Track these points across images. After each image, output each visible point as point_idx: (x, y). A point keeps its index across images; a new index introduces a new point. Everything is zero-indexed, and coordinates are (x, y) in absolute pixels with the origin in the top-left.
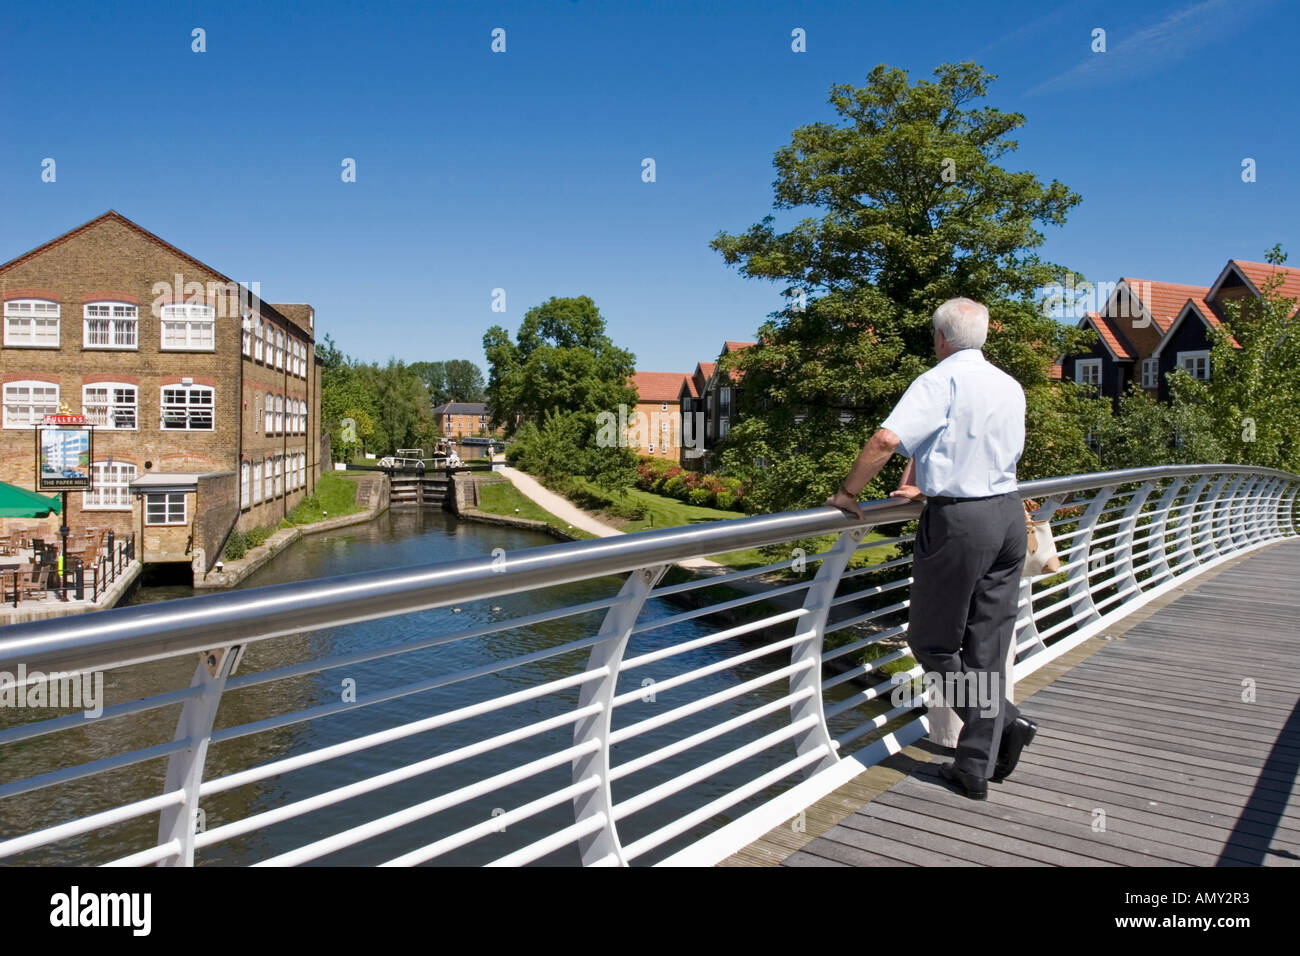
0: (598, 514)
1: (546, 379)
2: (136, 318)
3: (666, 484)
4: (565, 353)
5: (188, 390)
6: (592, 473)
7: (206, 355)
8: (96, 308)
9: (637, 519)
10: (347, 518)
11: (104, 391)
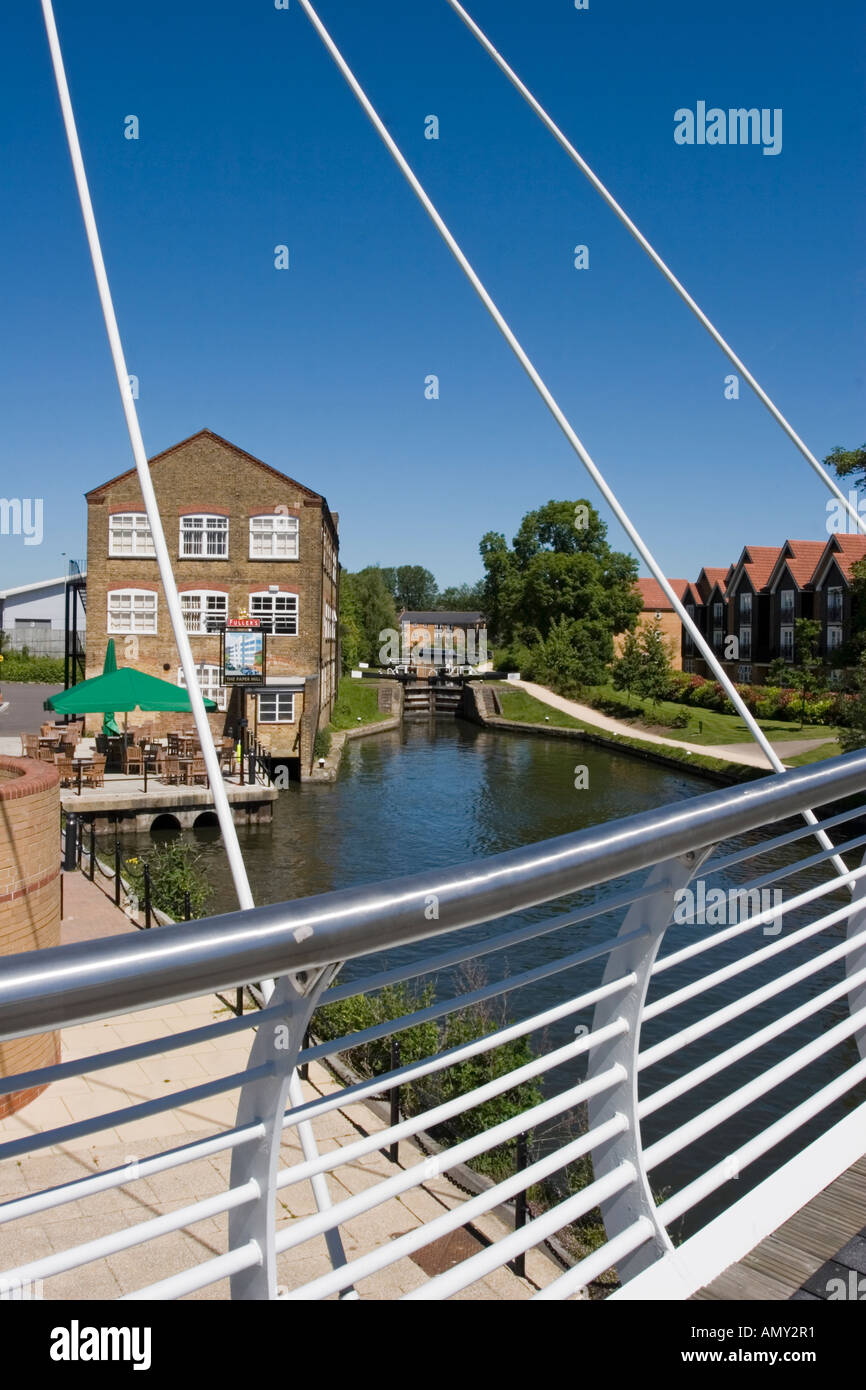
0: (633, 722)
1: (548, 586)
2: (227, 529)
3: (694, 693)
4: (566, 559)
5: (274, 597)
6: (622, 681)
7: (291, 564)
8: (190, 520)
9: (679, 727)
10: (380, 724)
11: (197, 599)
